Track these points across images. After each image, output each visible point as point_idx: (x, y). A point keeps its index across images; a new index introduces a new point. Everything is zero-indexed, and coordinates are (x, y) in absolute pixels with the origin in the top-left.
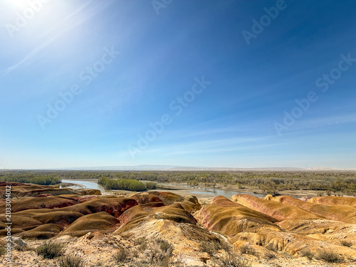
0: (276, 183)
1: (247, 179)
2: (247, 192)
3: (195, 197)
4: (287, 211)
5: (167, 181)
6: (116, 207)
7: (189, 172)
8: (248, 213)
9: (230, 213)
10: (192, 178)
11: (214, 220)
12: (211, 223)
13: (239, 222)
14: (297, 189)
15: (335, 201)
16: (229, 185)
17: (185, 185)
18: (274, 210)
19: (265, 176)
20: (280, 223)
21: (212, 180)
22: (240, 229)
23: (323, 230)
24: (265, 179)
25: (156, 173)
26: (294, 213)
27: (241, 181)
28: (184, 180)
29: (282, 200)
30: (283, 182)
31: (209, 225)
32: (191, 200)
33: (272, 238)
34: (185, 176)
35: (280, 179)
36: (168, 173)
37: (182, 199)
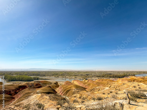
0: (87, 75)
1: (78, 74)
2: (77, 79)
3: (57, 82)
4: (89, 85)
5: (44, 76)
6: (13, 90)
7: (55, 72)
8: (77, 87)
9: (71, 87)
10: (56, 74)
11: (64, 91)
12: (63, 92)
13: (74, 90)
14: (93, 77)
15: (102, 81)
16: (71, 77)
17: (53, 77)
18: (85, 85)
19: (84, 73)
20: (87, 89)
21: (65, 75)
22: (74, 93)
23: (98, 90)
24: (84, 74)
25: (39, 72)
26: (91, 85)
27: (76, 75)
28: (53, 75)
29: (88, 81)
30: (89, 75)
31: (62, 93)
32: (55, 84)
33: (84, 95)
34: (53, 73)
35: (88, 74)
36: (46, 72)
37: (51, 83)
